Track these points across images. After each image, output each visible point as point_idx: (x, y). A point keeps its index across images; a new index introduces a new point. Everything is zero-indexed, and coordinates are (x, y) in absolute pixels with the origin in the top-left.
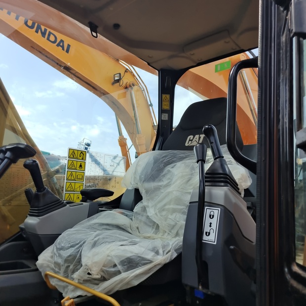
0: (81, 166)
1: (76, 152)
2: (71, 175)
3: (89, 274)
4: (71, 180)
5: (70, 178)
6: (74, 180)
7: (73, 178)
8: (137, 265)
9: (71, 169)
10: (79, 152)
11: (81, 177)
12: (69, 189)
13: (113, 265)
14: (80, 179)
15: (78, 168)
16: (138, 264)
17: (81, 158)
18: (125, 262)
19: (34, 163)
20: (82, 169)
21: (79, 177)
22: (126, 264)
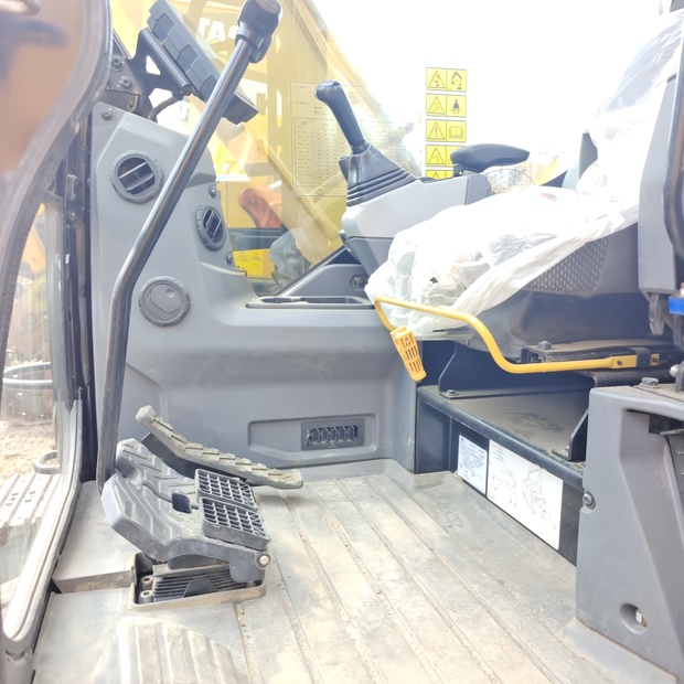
0: (456, 106)
1: (442, 73)
2: (436, 128)
3: (434, 280)
4: (436, 139)
5: (433, 136)
6: (444, 139)
7: (440, 136)
8: (521, 247)
9: (434, 114)
10: (451, 73)
11: (459, 133)
12: (434, 161)
13: (474, 255)
14: (456, 137)
15: (450, 113)
16: (523, 244)
17: (455, 87)
18: (498, 244)
19: (335, 88)
20: (460, 114)
21: (453, 133)
22: (498, 248)
